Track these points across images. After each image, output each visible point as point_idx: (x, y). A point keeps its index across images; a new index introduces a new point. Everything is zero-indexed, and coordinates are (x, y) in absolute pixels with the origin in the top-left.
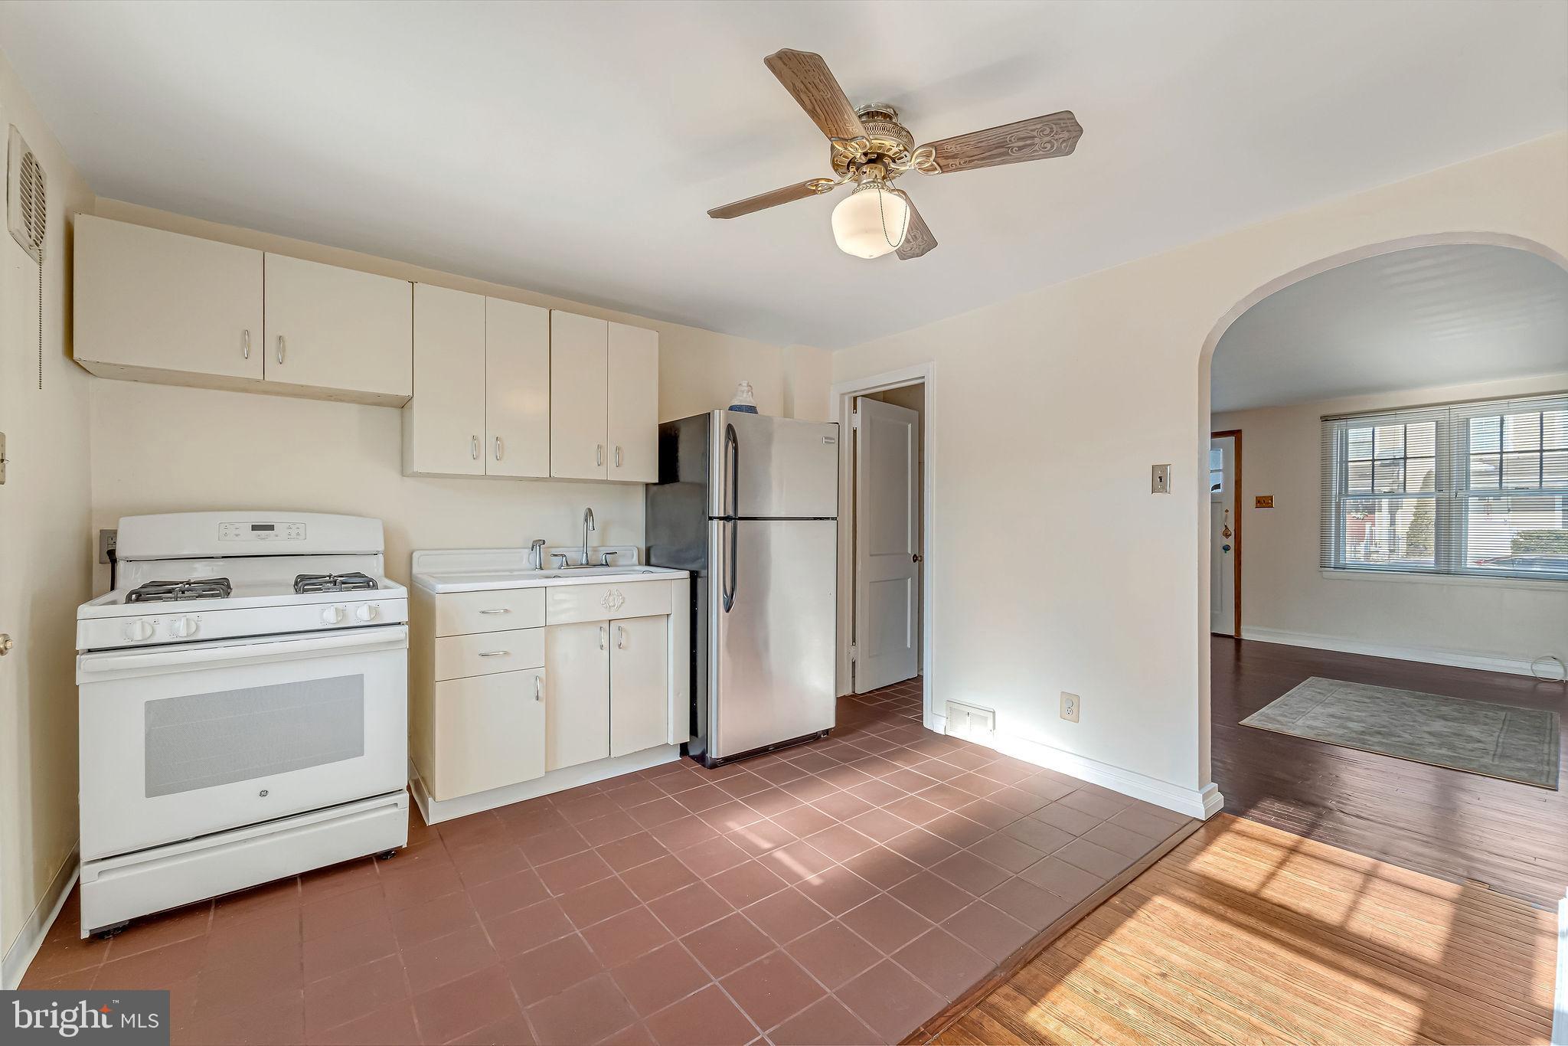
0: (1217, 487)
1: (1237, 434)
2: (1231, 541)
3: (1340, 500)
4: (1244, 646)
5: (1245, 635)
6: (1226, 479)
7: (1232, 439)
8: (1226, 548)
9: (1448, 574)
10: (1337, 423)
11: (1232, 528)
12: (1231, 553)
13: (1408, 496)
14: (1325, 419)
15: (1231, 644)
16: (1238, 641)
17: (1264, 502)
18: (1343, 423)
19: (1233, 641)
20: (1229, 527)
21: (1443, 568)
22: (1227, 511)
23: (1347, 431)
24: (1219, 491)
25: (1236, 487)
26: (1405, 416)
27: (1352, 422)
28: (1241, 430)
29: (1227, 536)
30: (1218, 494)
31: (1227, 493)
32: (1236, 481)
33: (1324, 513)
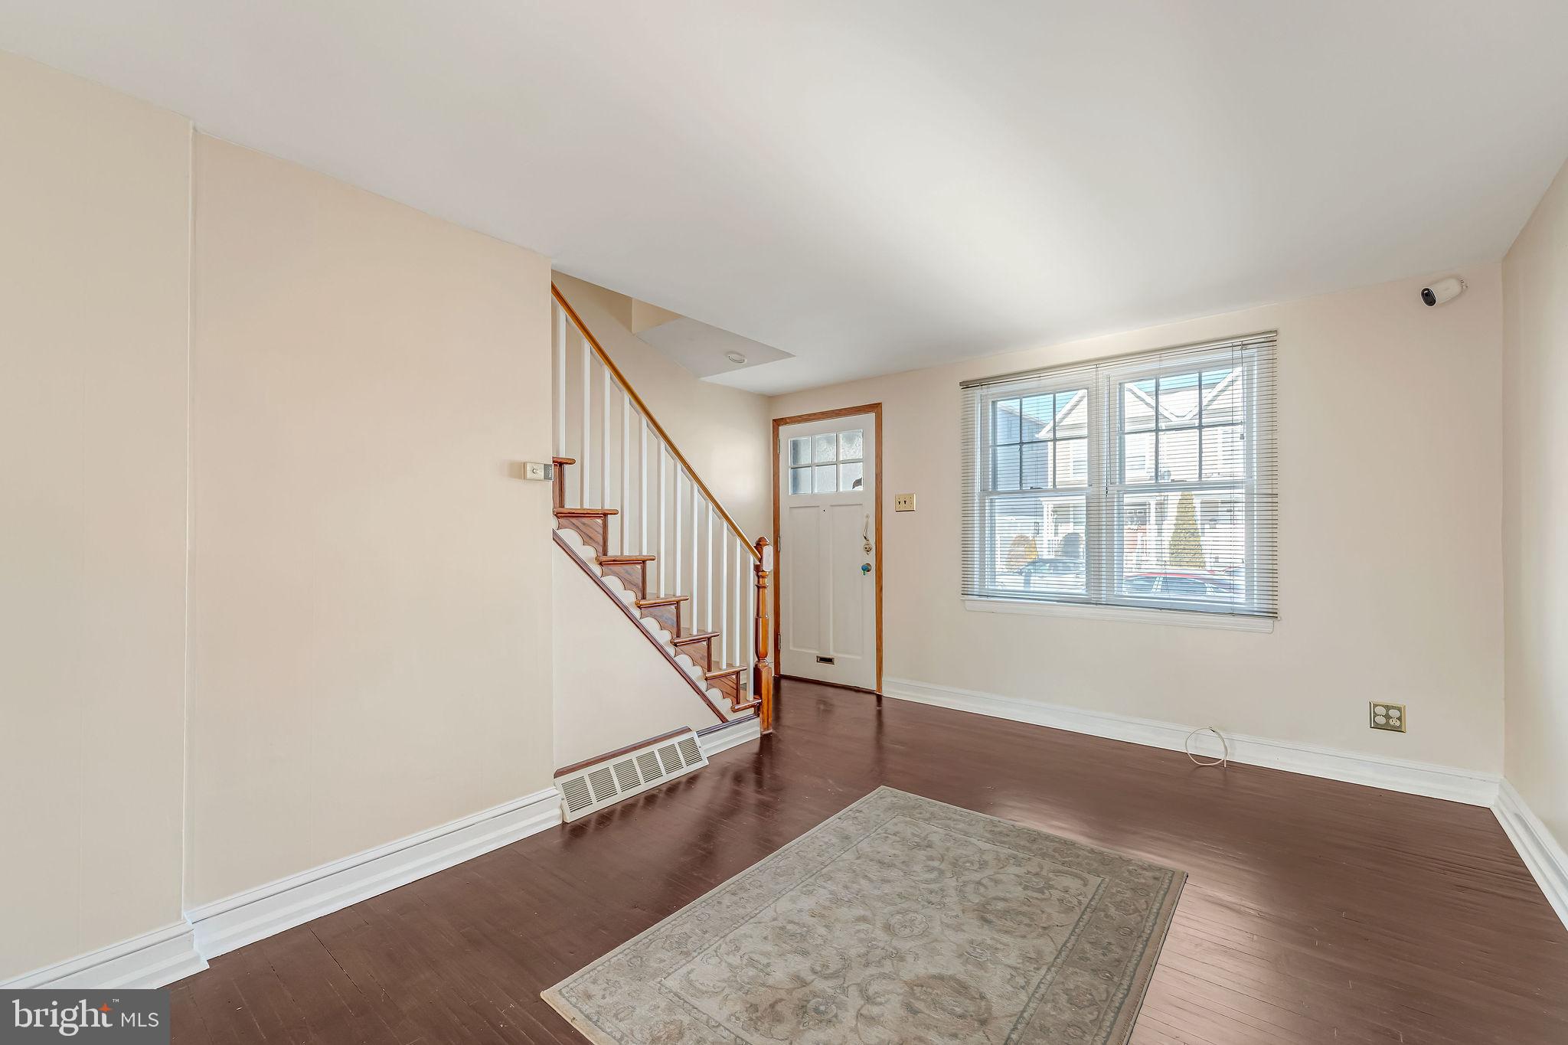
0: (858, 483)
1: (876, 408)
2: (871, 559)
3: (984, 499)
4: (884, 702)
5: (886, 692)
6: (866, 470)
7: (871, 417)
8: (866, 569)
9: (1096, 604)
10: (978, 392)
11: (872, 540)
12: (872, 575)
13: (1059, 493)
14: (966, 385)
15: (874, 698)
16: (879, 698)
17: (905, 503)
18: (984, 391)
20: (870, 538)
21: (1093, 597)
22: (868, 516)
23: (994, 403)
24: (860, 488)
25: (876, 484)
26: (1049, 380)
27: (995, 390)
28: (880, 404)
29: (868, 550)
30: (859, 493)
31: (867, 490)
32: (876, 475)
33: (966, 519)
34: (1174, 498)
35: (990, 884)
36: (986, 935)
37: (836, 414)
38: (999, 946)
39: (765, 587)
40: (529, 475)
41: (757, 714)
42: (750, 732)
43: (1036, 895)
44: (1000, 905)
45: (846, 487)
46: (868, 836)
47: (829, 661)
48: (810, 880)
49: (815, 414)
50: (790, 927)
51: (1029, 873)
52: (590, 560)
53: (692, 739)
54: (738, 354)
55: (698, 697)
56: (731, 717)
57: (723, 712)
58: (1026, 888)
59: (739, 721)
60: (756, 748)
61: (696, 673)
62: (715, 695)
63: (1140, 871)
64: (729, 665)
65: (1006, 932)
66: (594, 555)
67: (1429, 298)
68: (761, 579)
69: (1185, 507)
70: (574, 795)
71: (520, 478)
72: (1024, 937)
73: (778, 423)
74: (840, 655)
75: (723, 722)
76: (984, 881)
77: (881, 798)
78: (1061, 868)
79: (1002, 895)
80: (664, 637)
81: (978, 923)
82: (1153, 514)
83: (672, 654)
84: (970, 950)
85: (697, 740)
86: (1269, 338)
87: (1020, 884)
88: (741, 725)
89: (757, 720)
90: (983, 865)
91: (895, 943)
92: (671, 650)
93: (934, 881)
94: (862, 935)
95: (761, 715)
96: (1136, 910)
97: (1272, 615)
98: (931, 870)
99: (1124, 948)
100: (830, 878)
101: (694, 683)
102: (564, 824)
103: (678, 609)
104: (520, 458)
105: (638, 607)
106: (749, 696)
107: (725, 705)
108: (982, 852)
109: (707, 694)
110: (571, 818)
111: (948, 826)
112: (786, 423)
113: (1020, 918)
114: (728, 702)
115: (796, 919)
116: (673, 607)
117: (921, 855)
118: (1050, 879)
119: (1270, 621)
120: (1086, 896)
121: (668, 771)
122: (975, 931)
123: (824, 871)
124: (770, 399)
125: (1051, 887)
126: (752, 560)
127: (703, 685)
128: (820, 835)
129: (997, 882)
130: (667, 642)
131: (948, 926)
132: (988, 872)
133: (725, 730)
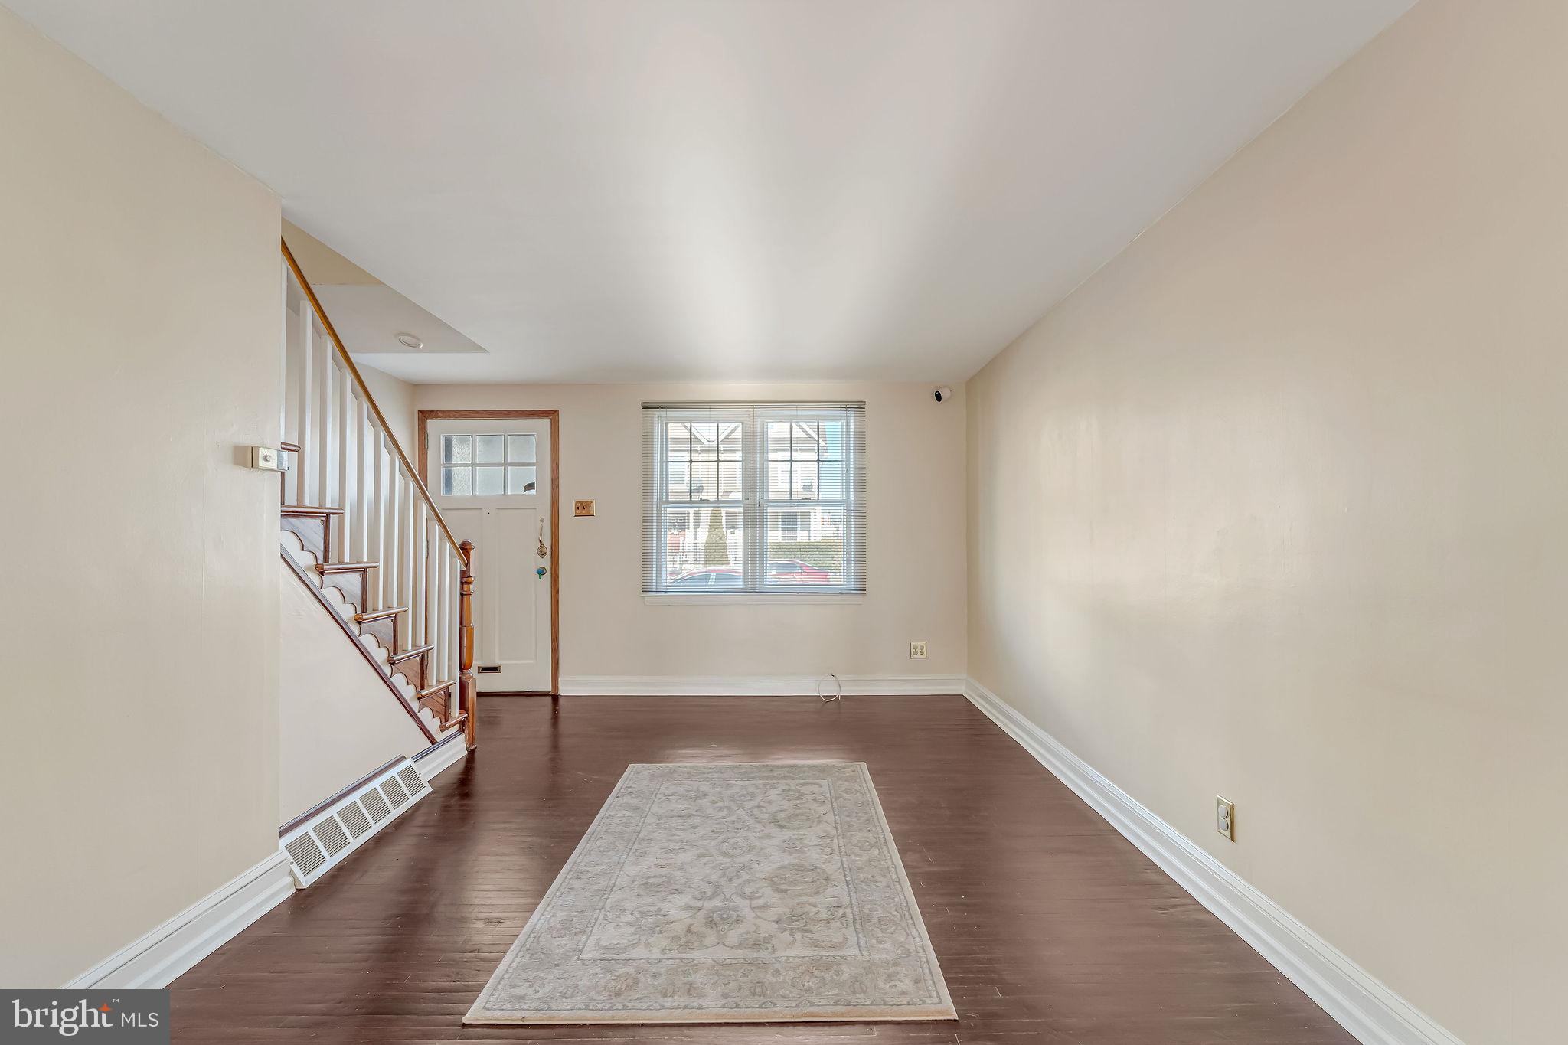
0: (530, 486)
1: (553, 414)
2: (546, 563)
3: (660, 508)
4: (561, 701)
5: (564, 691)
6: (539, 474)
7: (546, 423)
8: (541, 572)
9: (754, 592)
10: (656, 413)
11: (548, 544)
12: (547, 577)
13: (720, 504)
14: (646, 406)
15: (549, 699)
16: (556, 699)
17: (583, 509)
18: (663, 413)
19: (550, 698)
20: (543, 541)
21: (749, 587)
22: (542, 520)
23: (667, 424)
24: (532, 492)
25: (552, 489)
26: (717, 412)
27: (671, 414)
28: (558, 411)
29: (542, 554)
30: (531, 496)
31: (542, 495)
32: (552, 480)
33: (646, 524)
34: (706, 512)
35: (766, 805)
36: (787, 834)
37: (505, 414)
38: (802, 837)
39: (469, 594)
40: (261, 463)
41: (461, 730)
42: (455, 751)
43: (798, 802)
44: (783, 815)
45: (515, 490)
46: (653, 803)
47: (495, 669)
48: (635, 846)
49: (477, 412)
50: (651, 881)
51: (784, 790)
52: (309, 568)
53: (410, 766)
54: (414, 337)
55: (411, 720)
56: (439, 737)
57: (433, 733)
58: (789, 800)
59: (446, 741)
60: (461, 767)
61: (409, 692)
62: (425, 715)
63: (843, 770)
64: (439, 682)
65: (799, 828)
66: (313, 562)
67: (938, 397)
68: (465, 586)
69: (715, 519)
70: (303, 853)
71: (245, 466)
72: (810, 827)
73: (424, 416)
74: (504, 662)
75: (433, 744)
76: (762, 804)
77: (638, 773)
78: (801, 781)
79: (779, 808)
80: (380, 655)
81: (778, 829)
82: (691, 520)
83: (388, 673)
84: (786, 846)
85: (414, 766)
86: (860, 405)
87: (784, 799)
88: (448, 744)
89: (463, 736)
90: (752, 796)
91: (737, 860)
92: (387, 669)
93: (728, 815)
94: (711, 865)
95: (466, 731)
96: (857, 791)
97: (862, 592)
98: (721, 809)
99: (866, 813)
100: (651, 840)
101: (408, 704)
102: (299, 891)
103: (395, 621)
104: (247, 440)
105: (358, 622)
106: (455, 710)
107: (433, 724)
108: (745, 787)
109: (418, 714)
110: (306, 881)
111: (707, 778)
112: (437, 417)
113: (799, 817)
114: (437, 721)
115: (649, 874)
116: (389, 620)
117: (705, 802)
118: (800, 790)
119: (860, 596)
120: (826, 793)
121: (396, 806)
122: (780, 836)
123: (641, 835)
124: (415, 388)
125: (803, 794)
126: (459, 565)
127: (415, 706)
128: (612, 814)
129: (770, 802)
130: (384, 661)
131: (762, 838)
132: (759, 798)
133: (435, 752)
